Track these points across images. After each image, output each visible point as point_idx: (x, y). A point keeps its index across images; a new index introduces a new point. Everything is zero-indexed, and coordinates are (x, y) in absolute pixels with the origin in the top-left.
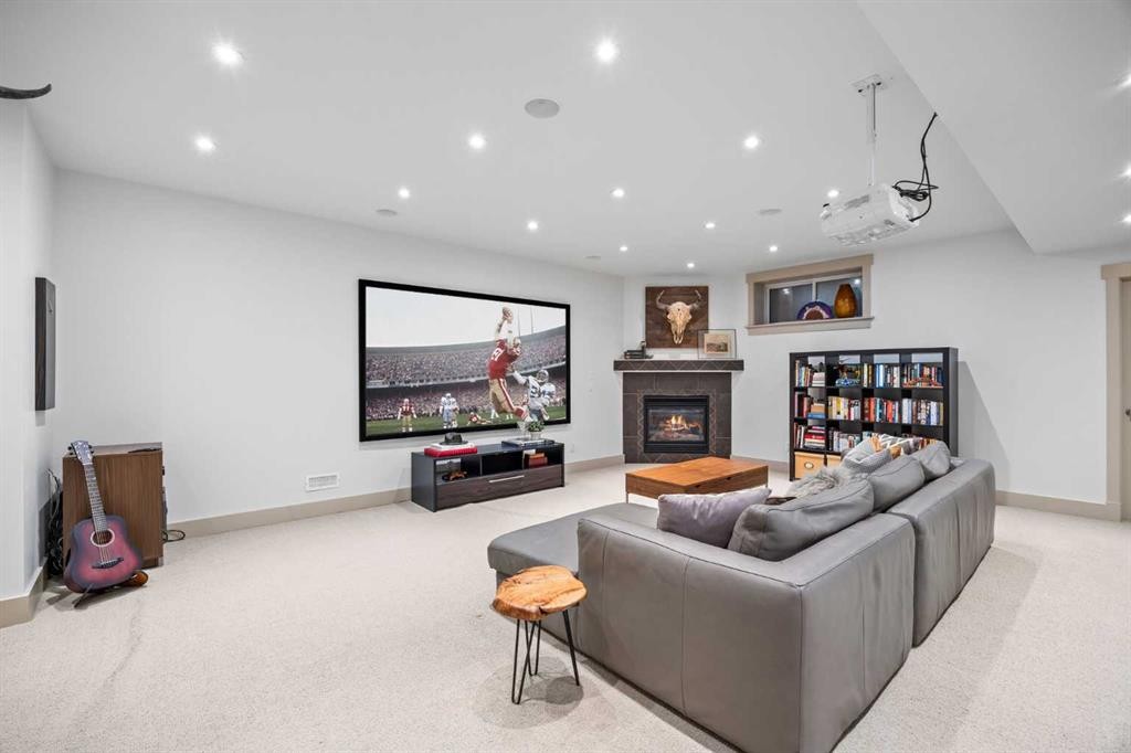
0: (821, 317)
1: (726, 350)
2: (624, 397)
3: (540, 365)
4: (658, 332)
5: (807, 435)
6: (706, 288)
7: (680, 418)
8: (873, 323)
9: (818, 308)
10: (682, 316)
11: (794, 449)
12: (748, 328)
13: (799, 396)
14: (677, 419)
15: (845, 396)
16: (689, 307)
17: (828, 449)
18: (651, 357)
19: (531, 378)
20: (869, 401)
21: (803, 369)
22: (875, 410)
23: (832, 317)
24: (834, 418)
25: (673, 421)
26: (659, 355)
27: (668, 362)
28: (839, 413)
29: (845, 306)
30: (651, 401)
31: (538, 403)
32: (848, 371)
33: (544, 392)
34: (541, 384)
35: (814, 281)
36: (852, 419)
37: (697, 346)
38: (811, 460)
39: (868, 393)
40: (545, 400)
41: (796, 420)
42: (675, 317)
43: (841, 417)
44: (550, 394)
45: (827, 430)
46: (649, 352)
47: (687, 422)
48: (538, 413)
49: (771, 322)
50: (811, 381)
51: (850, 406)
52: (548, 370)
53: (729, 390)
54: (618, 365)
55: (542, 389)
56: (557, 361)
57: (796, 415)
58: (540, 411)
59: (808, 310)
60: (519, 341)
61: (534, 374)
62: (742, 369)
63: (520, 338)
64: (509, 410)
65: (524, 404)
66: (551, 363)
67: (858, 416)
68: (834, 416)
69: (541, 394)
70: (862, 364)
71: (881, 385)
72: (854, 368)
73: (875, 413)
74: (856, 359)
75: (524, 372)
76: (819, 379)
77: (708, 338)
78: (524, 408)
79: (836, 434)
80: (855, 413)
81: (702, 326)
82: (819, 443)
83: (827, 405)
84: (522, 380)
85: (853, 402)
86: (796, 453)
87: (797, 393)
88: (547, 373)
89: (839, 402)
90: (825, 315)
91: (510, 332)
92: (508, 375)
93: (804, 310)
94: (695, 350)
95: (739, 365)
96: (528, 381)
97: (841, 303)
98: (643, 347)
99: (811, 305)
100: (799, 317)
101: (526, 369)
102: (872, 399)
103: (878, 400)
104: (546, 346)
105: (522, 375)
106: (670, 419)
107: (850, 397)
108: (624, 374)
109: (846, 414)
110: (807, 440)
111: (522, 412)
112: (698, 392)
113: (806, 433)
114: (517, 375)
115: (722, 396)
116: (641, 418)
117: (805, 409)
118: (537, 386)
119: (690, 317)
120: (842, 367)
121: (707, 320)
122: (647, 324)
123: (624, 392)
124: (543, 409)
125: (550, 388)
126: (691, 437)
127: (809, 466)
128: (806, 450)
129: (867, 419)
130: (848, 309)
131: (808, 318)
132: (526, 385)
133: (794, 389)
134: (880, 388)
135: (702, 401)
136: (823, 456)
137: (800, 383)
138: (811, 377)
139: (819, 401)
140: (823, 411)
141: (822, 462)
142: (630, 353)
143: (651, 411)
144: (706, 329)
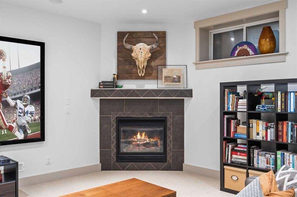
0: (248, 54)
1: (179, 81)
2: (101, 118)
3: (25, 92)
4: (127, 67)
5: (234, 151)
6: (164, 33)
7: (143, 134)
8: (287, 57)
9: (245, 47)
10: (143, 54)
11: (223, 164)
12: (196, 64)
13: (228, 119)
14: (141, 135)
15: (264, 120)
16: (149, 47)
17: (249, 165)
18: (122, 87)
19: (18, 101)
20: (283, 125)
21: (231, 96)
22: (287, 132)
23: (256, 54)
24: (254, 139)
25: (139, 136)
26: (128, 85)
27: (134, 90)
28: (258, 134)
29: (266, 44)
30: (121, 122)
31: (24, 120)
32: (266, 98)
33: (27, 112)
34: (25, 106)
35: (244, 26)
36: (269, 139)
37: (157, 78)
38: (236, 174)
39: (282, 117)
40: (28, 118)
41: (225, 139)
42: (137, 55)
43: (259, 138)
44: (31, 113)
45: (249, 149)
46: (120, 83)
47: (149, 138)
48: (23, 128)
49: (214, 59)
50: (237, 107)
51: (267, 128)
52: (29, 95)
53: (182, 113)
54: (94, 93)
55: (26, 109)
56: (36, 88)
57: (225, 135)
58: (25, 126)
59: (239, 49)
60: (10, 74)
61: (20, 99)
62: (191, 96)
63: (11, 71)
64: (4, 127)
65: (14, 121)
66: (32, 90)
67: (273, 138)
68: (254, 137)
69: (25, 113)
70: (276, 92)
71: (292, 110)
72: (271, 95)
73: (287, 135)
74: (271, 88)
75: (13, 97)
76: (243, 105)
77: (165, 72)
78: (14, 125)
79: (256, 152)
80: (271, 135)
81: (161, 62)
82: (242, 159)
83: (249, 128)
84: (12, 103)
85: (269, 124)
86: (225, 167)
87: (226, 116)
88: (29, 97)
89: (258, 125)
90: (251, 52)
91: (4, 67)
92: (3, 99)
93: (235, 48)
94: (155, 82)
95: (189, 93)
96: (16, 103)
97: (263, 42)
98: (114, 79)
99: (241, 44)
100: (232, 55)
101: (15, 95)
102: (285, 123)
103: (290, 123)
104: (28, 78)
105: (13, 99)
106: (136, 134)
107: (268, 120)
108: (100, 99)
109: (264, 135)
110: (234, 156)
111: (13, 128)
112: (159, 114)
113: (233, 150)
114: (9, 99)
115: (177, 117)
116: (114, 135)
117: (232, 130)
118: (23, 107)
119: (150, 55)
120: (261, 95)
121: (165, 58)
122: (118, 60)
123: (101, 114)
124: (27, 125)
125: (31, 108)
126: (153, 149)
127: (235, 178)
128: (234, 164)
129: (280, 140)
130: (269, 47)
131: (239, 55)
132: (15, 107)
133: (224, 113)
134: (291, 113)
135: (162, 121)
136: (245, 171)
137: (228, 108)
138: (237, 103)
139: (244, 123)
140: (245, 132)
141: (245, 175)
142: (104, 84)
143: (122, 129)
144: (165, 65)
